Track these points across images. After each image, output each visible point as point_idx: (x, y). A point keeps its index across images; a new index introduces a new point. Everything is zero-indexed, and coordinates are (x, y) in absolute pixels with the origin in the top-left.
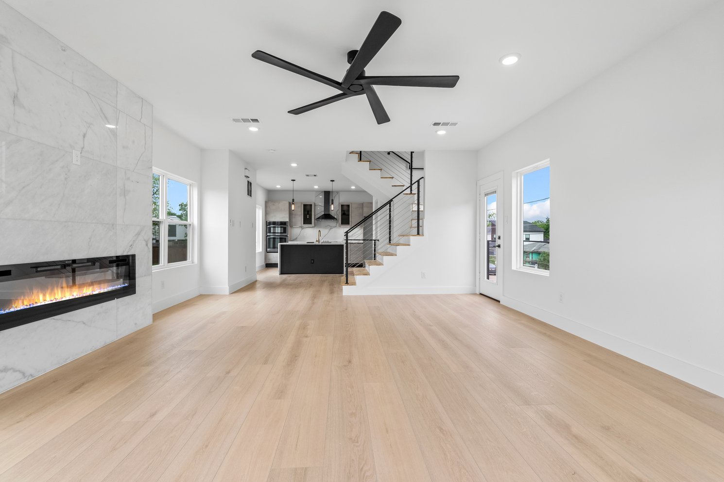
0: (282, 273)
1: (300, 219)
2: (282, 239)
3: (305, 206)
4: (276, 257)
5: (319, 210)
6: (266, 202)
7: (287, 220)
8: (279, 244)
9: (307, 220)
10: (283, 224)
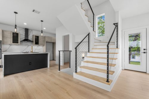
1: (10, 40)
3: (13, 33)
7: (1, 39)
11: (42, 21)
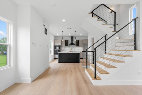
0: (59, 62)
1: (64, 44)
2: (59, 51)
3: (66, 41)
4: (57, 56)
5: (70, 42)
6: (54, 40)
7: (60, 45)
8: (58, 53)
9: (66, 45)
10: (59, 46)
11: (76, 31)
